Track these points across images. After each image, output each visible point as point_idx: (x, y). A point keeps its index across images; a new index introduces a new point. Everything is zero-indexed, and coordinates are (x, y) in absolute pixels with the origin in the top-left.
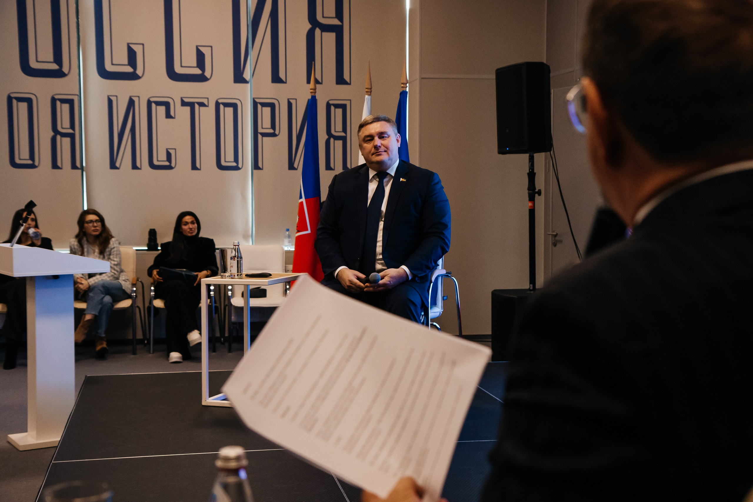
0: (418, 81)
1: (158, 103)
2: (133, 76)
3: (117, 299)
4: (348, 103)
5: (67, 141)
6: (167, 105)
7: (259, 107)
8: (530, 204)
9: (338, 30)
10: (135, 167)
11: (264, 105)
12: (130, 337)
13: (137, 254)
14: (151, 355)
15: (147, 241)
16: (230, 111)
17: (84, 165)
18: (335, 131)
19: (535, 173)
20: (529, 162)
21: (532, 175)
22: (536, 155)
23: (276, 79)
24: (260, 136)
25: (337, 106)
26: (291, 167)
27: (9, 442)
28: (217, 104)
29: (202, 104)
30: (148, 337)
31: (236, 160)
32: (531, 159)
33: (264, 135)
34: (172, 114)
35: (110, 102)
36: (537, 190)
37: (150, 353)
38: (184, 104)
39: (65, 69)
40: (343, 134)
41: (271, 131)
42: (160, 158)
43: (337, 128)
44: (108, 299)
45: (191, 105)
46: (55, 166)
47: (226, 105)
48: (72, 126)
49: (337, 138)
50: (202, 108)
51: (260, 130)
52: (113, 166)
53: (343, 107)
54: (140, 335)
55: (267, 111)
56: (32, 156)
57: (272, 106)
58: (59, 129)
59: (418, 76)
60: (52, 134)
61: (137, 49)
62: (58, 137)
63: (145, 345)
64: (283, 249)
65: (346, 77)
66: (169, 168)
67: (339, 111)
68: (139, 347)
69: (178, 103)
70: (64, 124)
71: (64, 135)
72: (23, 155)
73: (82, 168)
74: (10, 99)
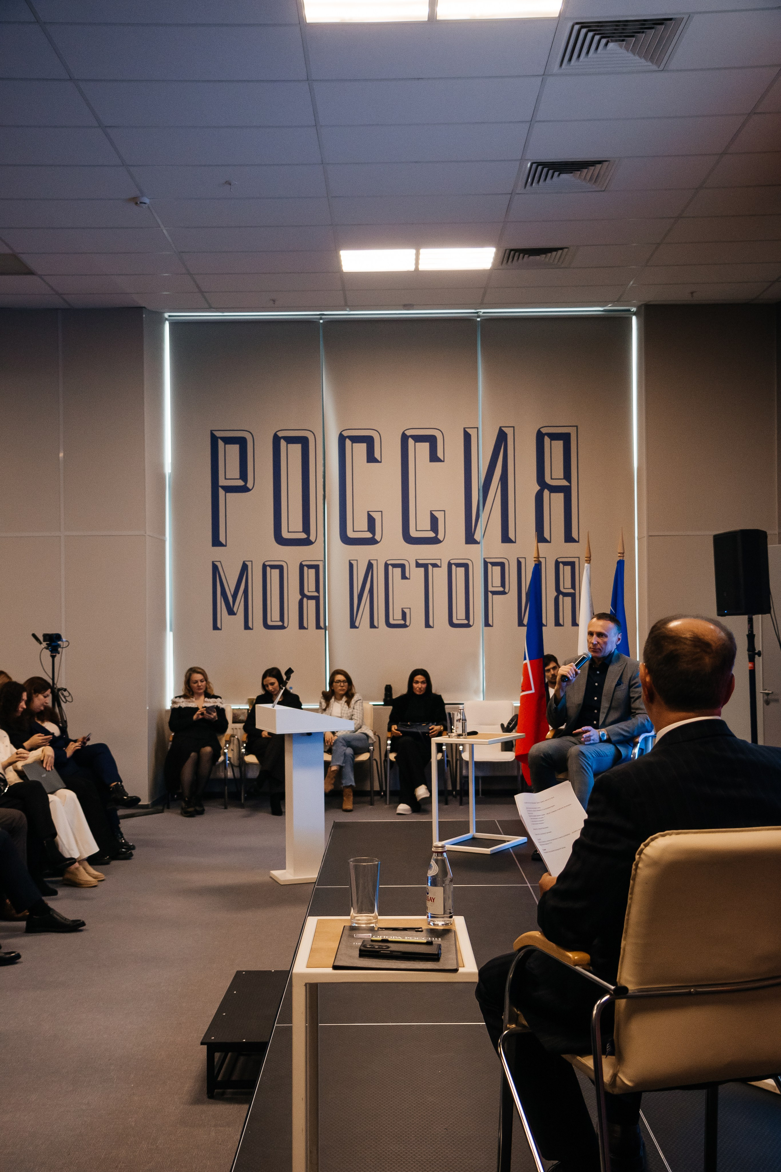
0: (645, 539)
1: (395, 566)
2: (372, 541)
3: (358, 751)
4: (576, 560)
5: (312, 603)
6: (402, 567)
7: (490, 566)
8: (750, 665)
9: (566, 491)
10: (372, 626)
11: (494, 564)
12: (368, 789)
13: (374, 709)
14: (386, 806)
15: (383, 697)
16: (461, 570)
17: (327, 625)
18: (564, 588)
19: (754, 636)
20: (748, 624)
21: (751, 636)
22: (755, 617)
23: (506, 539)
24: (490, 594)
25: (565, 564)
26: (521, 624)
27: (271, 877)
28: (450, 565)
29: (435, 565)
30: (384, 789)
31: (467, 617)
32: (750, 621)
33: (494, 593)
34: (407, 575)
35: (351, 566)
36: (757, 651)
37: (387, 805)
38: (418, 565)
39: (312, 538)
40: (572, 591)
41: (501, 589)
42: (396, 617)
44: (349, 751)
45: (425, 566)
46: (301, 626)
47: (458, 565)
48: (317, 590)
49: (566, 595)
50: (436, 569)
51: (490, 588)
52: (353, 625)
53: (572, 564)
54: (377, 787)
55: (497, 570)
56: (282, 619)
57: (502, 565)
58: (306, 592)
59: (645, 534)
60: (300, 597)
61: (376, 516)
62: (305, 600)
63: (382, 796)
64: (513, 705)
65: (575, 535)
66: (404, 626)
67: (568, 569)
68: (376, 798)
69: (413, 564)
70: (310, 588)
71: (310, 598)
72: (274, 617)
73: (325, 628)
74: (264, 567)
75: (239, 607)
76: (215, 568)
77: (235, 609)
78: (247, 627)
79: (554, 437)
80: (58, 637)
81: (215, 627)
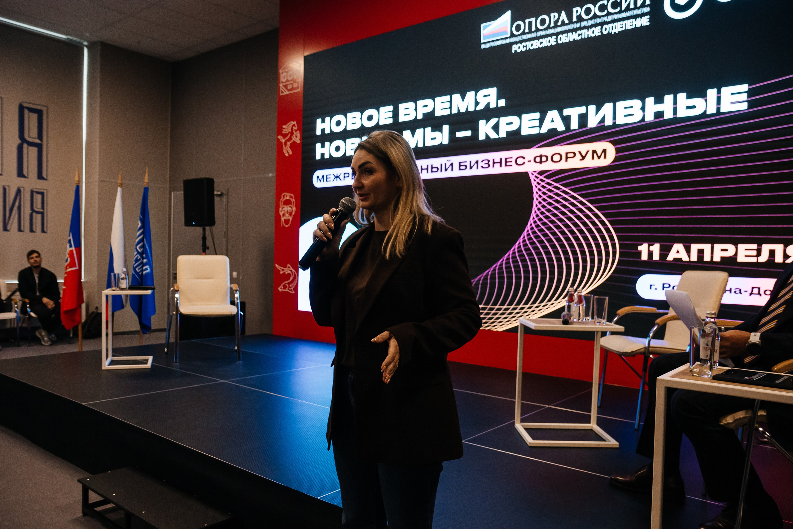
0: (97, 182)
4: (45, 191)
9: (39, 147)
18: (36, 208)
19: (206, 238)
20: (202, 231)
21: (204, 238)
25: (38, 193)
26: (6, 229)
32: (204, 230)
36: (207, 247)
40: (41, 210)
43: (38, 206)
49: (38, 212)
53: (42, 194)
59: (96, 179)
65: (44, 175)
67: (39, 196)
79: (31, 110)
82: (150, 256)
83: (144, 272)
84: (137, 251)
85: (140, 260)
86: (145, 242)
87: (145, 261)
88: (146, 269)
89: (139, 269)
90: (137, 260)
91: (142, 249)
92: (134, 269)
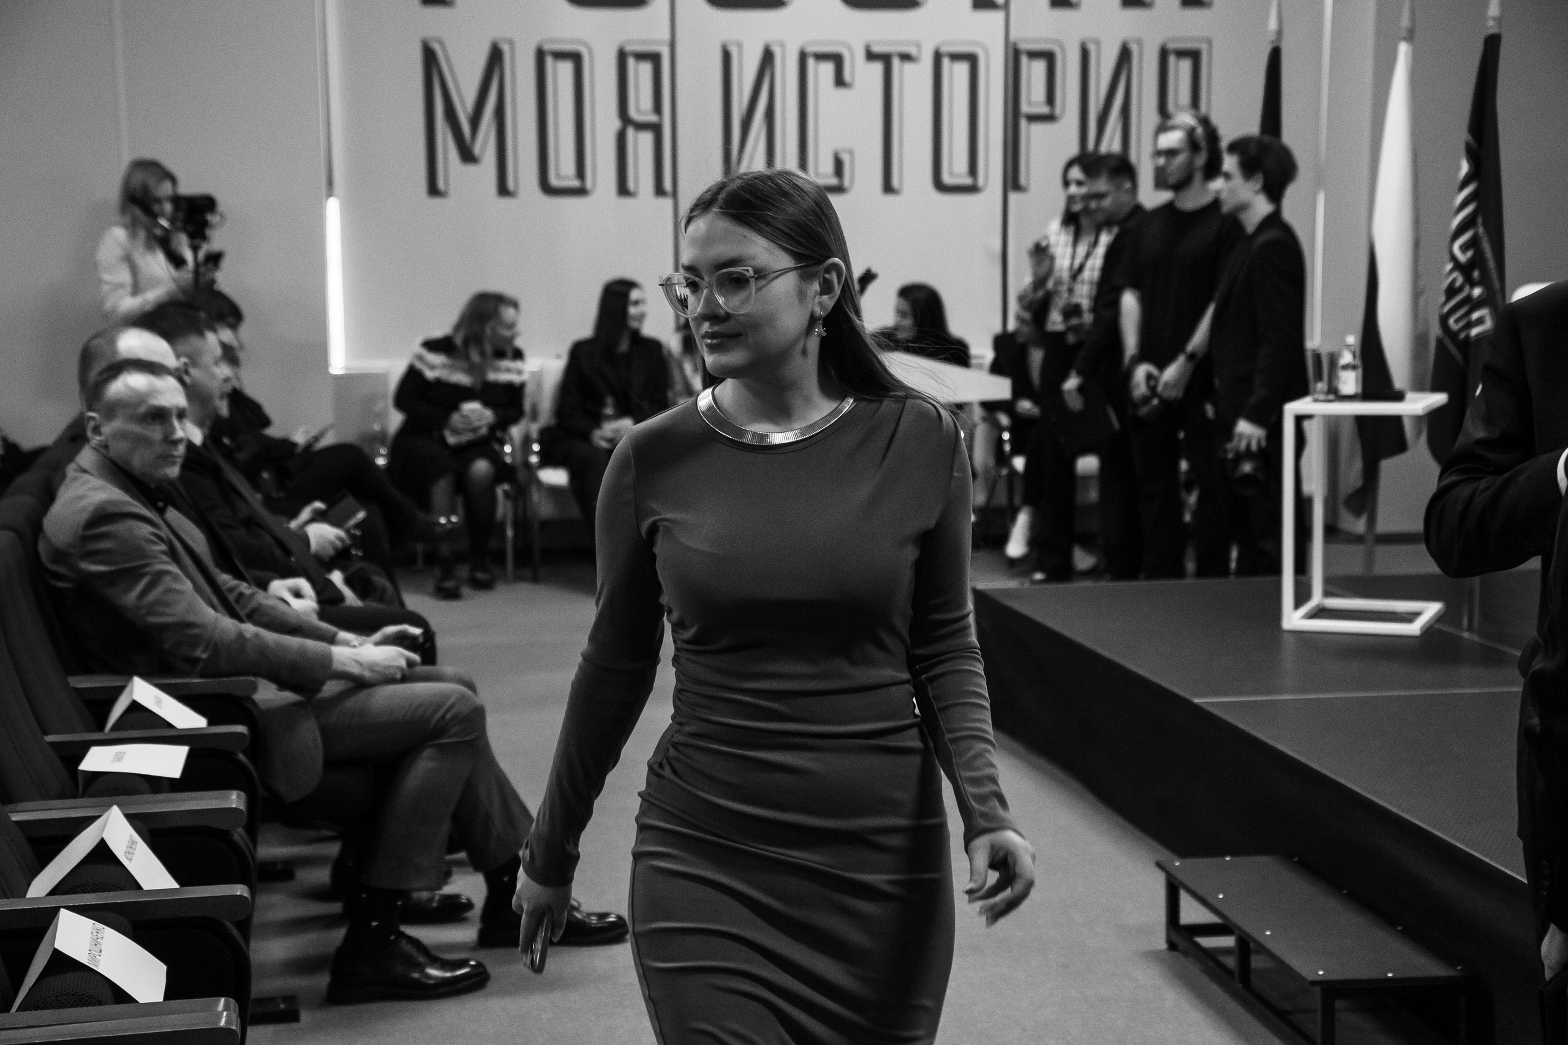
1: (820, 57)
4: (1204, 47)
5: (646, 139)
6: (837, 60)
7: (1022, 58)
11: (1033, 55)
16: (962, 69)
17: (679, 187)
24: (1023, 123)
25: (1181, 54)
28: (938, 57)
29: (906, 57)
31: (972, 171)
33: (1033, 118)
34: (847, 78)
35: (727, 57)
38: (871, 56)
41: (1046, 109)
42: (823, 171)
45: (885, 59)
46: (623, 190)
47: (955, 57)
48: (658, 108)
50: (908, 67)
51: (1025, 108)
53: (1194, 55)
55: (1039, 67)
56: (580, 172)
57: (1049, 57)
58: (633, 113)
60: (618, 124)
62: (631, 131)
66: (841, 191)
67: (1186, 65)
69: (860, 54)
70: (641, 105)
71: (641, 126)
72: (563, 170)
73: (675, 194)
74: (541, 55)
75: (485, 144)
76: (430, 58)
77: (477, 150)
78: (503, 190)
80: (207, 204)
81: (434, 190)
82: (1494, 275)
83: (1474, 332)
84: (1453, 258)
85: (1461, 289)
86: (1481, 230)
87: (1477, 292)
88: (1480, 321)
89: (1457, 321)
90: (1451, 291)
91: (1470, 254)
92: (1444, 319)
